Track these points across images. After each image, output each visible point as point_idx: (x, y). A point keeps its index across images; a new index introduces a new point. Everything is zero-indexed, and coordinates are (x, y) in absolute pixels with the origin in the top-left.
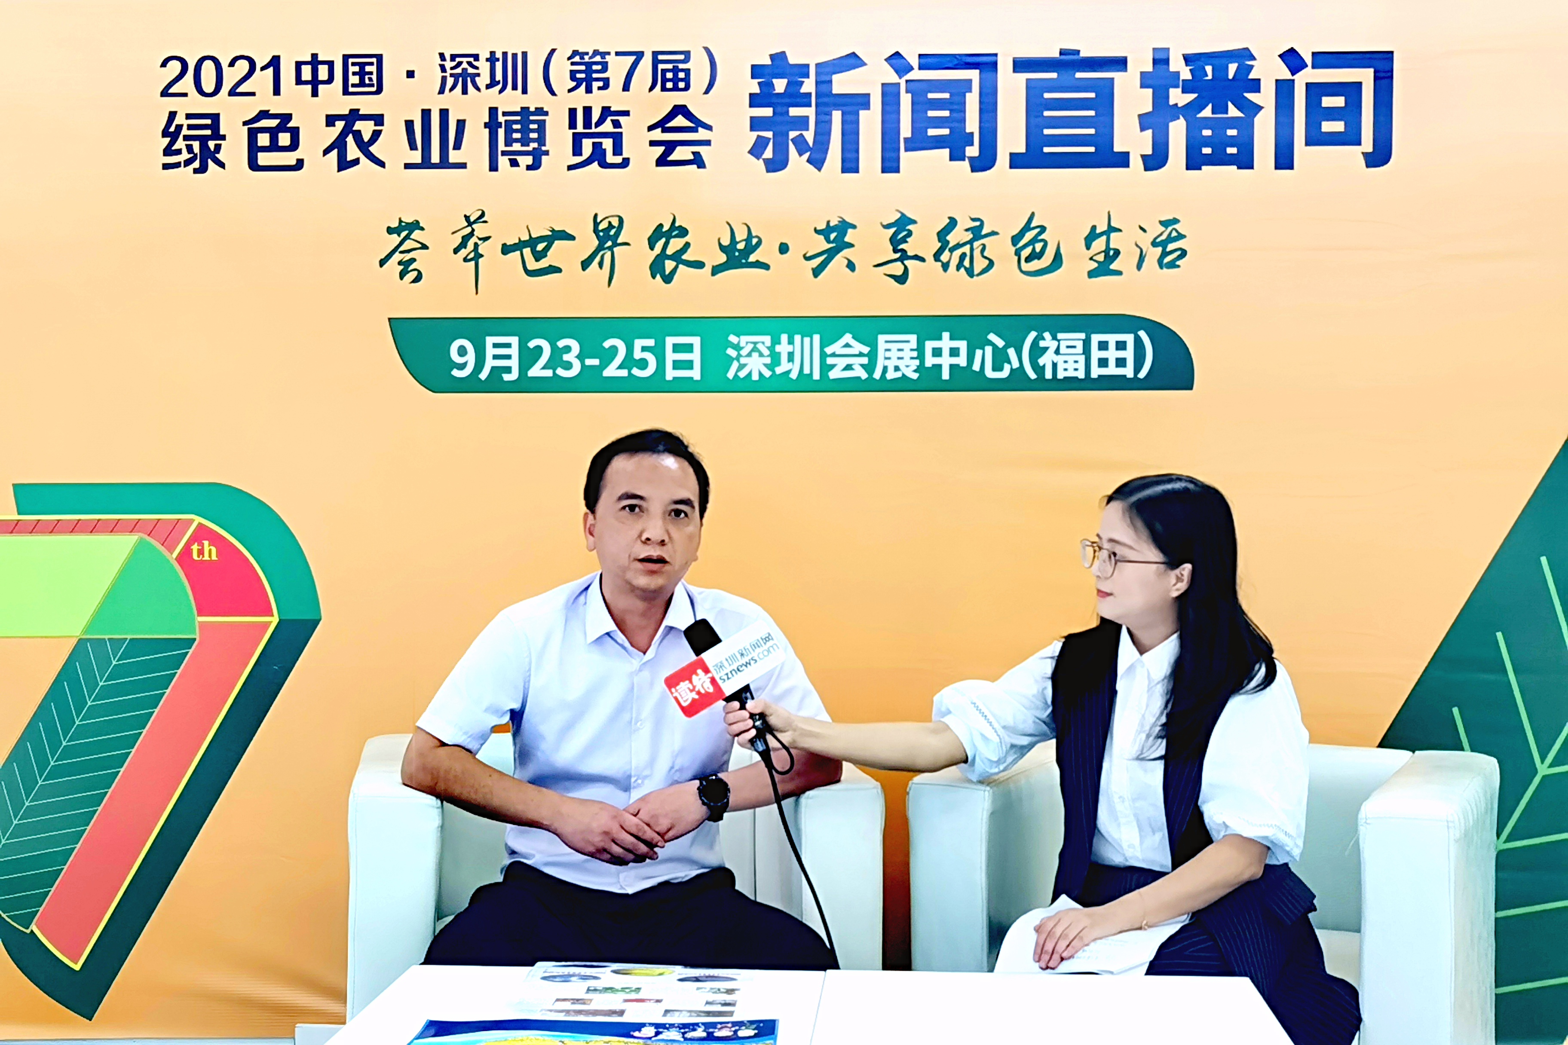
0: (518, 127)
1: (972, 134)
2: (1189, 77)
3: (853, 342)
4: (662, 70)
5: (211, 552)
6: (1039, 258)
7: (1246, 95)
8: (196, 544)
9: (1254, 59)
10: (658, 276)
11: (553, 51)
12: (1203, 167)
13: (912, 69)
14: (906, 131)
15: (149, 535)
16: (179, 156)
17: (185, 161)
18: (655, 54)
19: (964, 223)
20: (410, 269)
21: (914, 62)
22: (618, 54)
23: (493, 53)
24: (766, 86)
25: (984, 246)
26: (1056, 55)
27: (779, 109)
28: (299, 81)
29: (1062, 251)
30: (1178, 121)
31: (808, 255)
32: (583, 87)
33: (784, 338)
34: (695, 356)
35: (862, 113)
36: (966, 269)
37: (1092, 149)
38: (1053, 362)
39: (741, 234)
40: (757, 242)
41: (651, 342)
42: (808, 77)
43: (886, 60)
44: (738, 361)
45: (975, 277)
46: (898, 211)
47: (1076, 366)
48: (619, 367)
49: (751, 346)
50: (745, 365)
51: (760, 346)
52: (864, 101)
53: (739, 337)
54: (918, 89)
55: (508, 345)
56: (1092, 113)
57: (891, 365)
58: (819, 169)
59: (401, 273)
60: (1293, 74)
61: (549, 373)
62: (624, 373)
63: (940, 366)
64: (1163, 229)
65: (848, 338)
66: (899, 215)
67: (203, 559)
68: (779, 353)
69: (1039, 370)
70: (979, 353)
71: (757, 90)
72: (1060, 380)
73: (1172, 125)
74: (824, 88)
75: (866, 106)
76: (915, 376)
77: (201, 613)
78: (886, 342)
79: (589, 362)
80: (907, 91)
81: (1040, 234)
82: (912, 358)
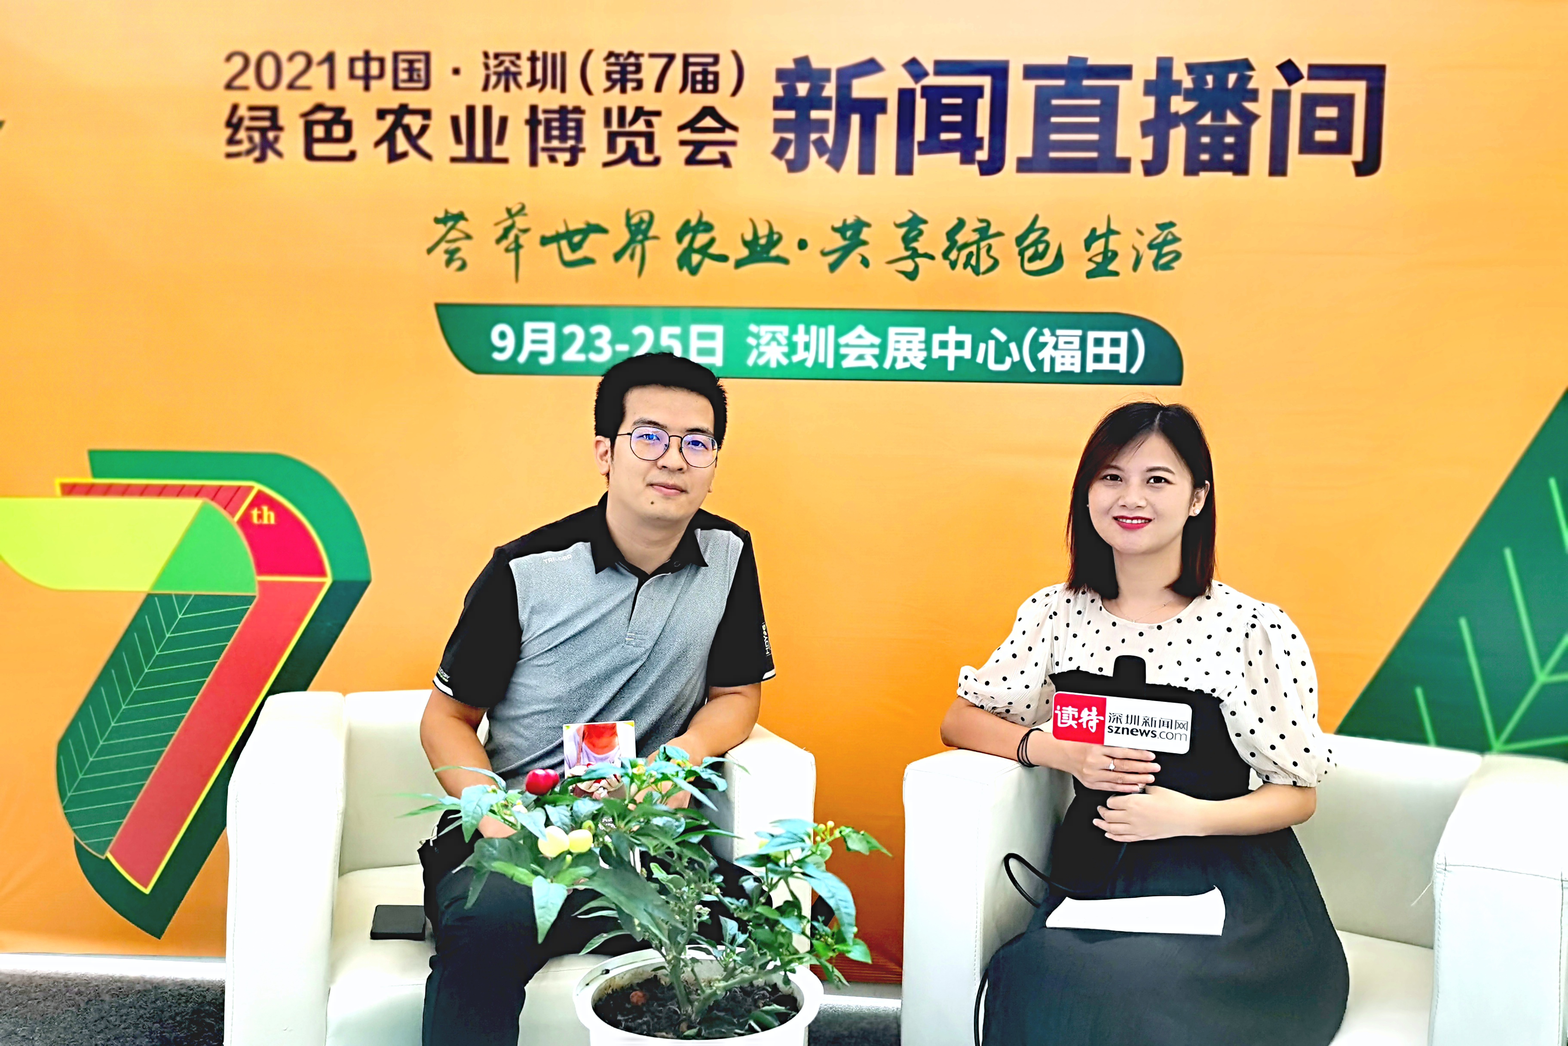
0: (556, 124)
1: (981, 139)
2: (1191, 86)
3: (865, 334)
4: (692, 72)
5: (269, 517)
6: (1041, 259)
7: (1244, 104)
8: (256, 509)
9: (1253, 69)
10: (685, 268)
11: (589, 53)
12: (1202, 174)
13: (927, 74)
14: (920, 134)
15: (213, 500)
16: (240, 146)
17: (246, 151)
18: (686, 57)
19: (972, 224)
20: (455, 257)
21: (930, 68)
22: (652, 56)
23: (533, 53)
24: (790, 90)
25: (990, 248)
26: (1064, 61)
27: (803, 112)
28: (352, 76)
29: (1064, 251)
30: (1178, 129)
31: (824, 251)
32: (618, 88)
33: (801, 328)
34: (718, 344)
35: (879, 118)
36: (972, 267)
37: (1094, 155)
38: (1051, 357)
39: (763, 231)
40: (777, 239)
41: (677, 330)
42: (829, 81)
43: (905, 65)
44: (758, 349)
45: (981, 276)
46: (911, 211)
47: (1073, 360)
49: (770, 336)
50: (764, 353)
51: (778, 336)
52: (881, 106)
53: (758, 327)
54: (932, 94)
55: (544, 331)
56: (1096, 119)
57: (900, 356)
58: (838, 170)
59: (446, 261)
60: (1290, 85)
61: (581, 358)
63: (946, 358)
64: (1160, 232)
65: (860, 329)
66: (910, 215)
67: (263, 523)
68: (796, 343)
69: (1039, 364)
70: (982, 346)
71: (780, 93)
72: (1058, 373)
73: (1173, 133)
74: (844, 92)
75: (884, 111)
76: (922, 367)
77: (261, 571)
78: (897, 334)
79: (619, 348)
81: (1043, 235)
82: (920, 350)
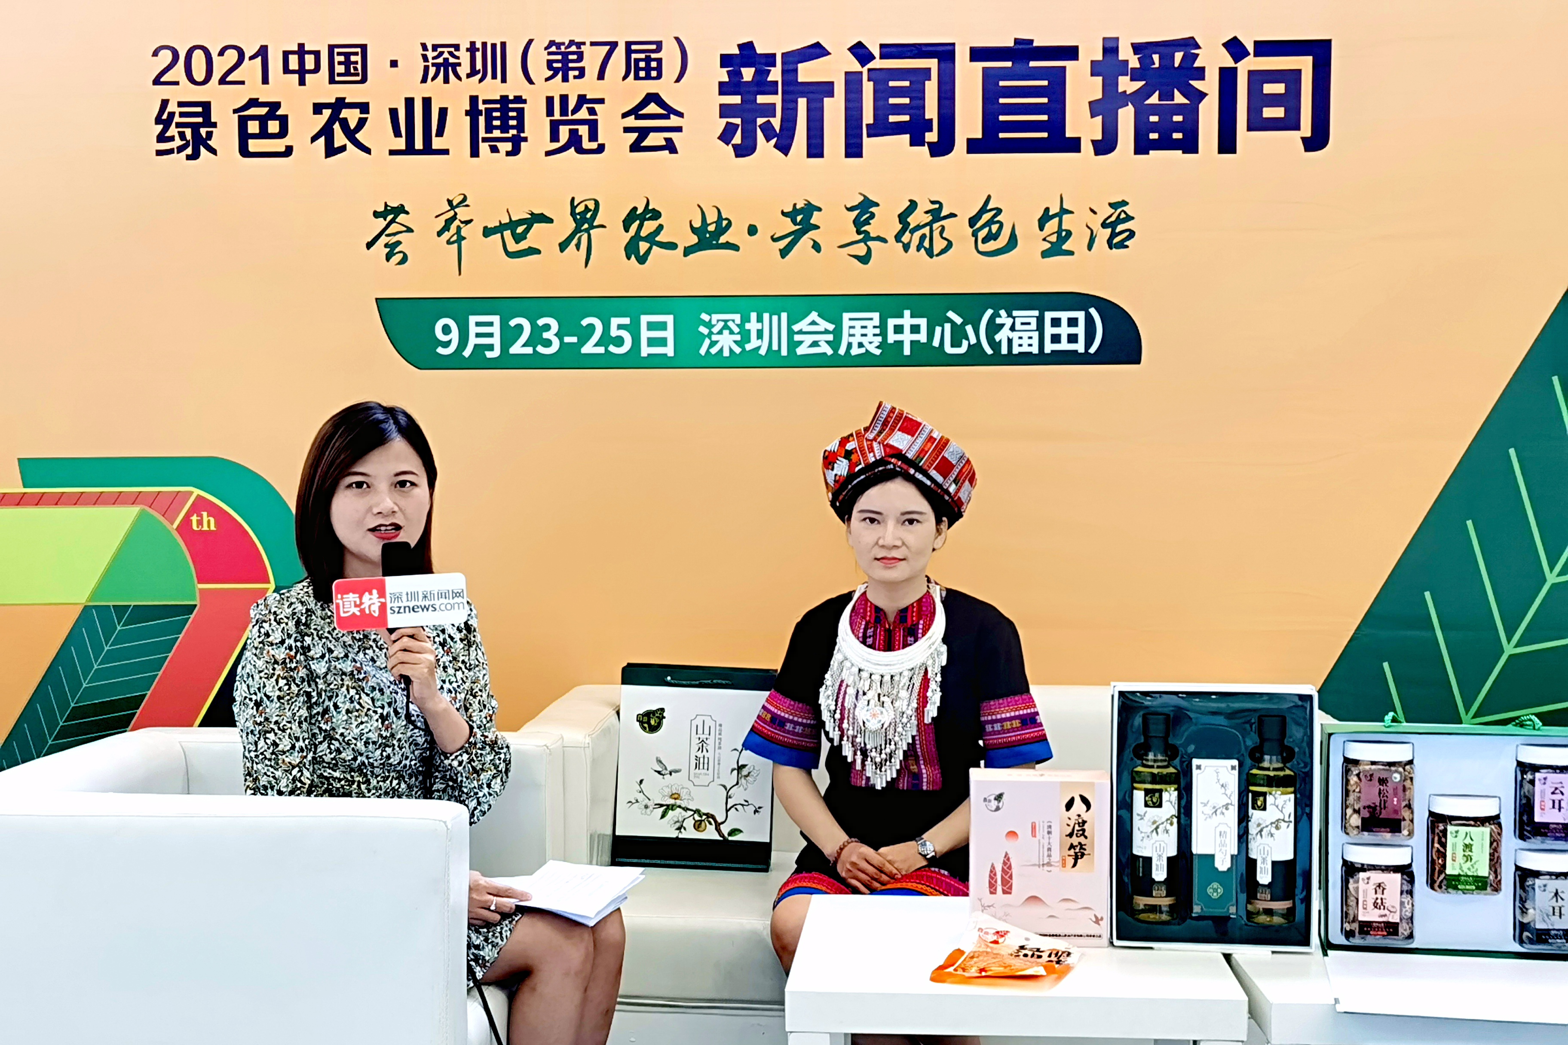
0: (497, 114)
1: (931, 120)
2: (1138, 66)
3: (819, 320)
4: (635, 60)
5: (209, 523)
6: (995, 240)
7: (1192, 82)
8: (195, 515)
9: (1198, 47)
10: (633, 256)
11: (530, 42)
12: (1151, 152)
13: (873, 58)
14: (868, 117)
15: (150, 507)
16: (172, 143)
17: (178, 148)
18: (628, 44)
19: (924, 205)
20: (395, 252)
21: (876, 52)
22: (593, 44)
23: (473, 44)
24: (735, 75)
25: (943, 228)
26: (1011, 44)
27: (749, 97)
28: (286, 70)
29: (1017, 233)
30: (1127, 107)
31: (775, 237)
32: (560, 74)
33: (754, 316)
34: (669, 334)
35: (827, 100)
36: (925, 249)
37: (1045, 135)
38: (1008, 338)
39: (712, 217)
40: (726, 225)
41: (626, 321)
42: (774, 65)
43: (850, 49)
44: (710, 338)
45: (935, 257)
46: (861, 194)
47: (1030, 341)
48: (596, 345)
49: (721, 324)
50: (717, 342)
51: (730, 324)
52: (827, 89)
53: (710, 315)
54: (879, 77)
55: (491, 324)
56: (1045, 100)
57: (855, 341)
58: (786, 155)
59: (387, 255)
60: (1236, 62)
61: (529, 350)
62: (601, 350)
63: (902, 342)
64: (1113, 211)
65: (814, 316)
66: (862, 198)
67: (203, 529)
68: (749, 330)
69: (996, 346)
70: (938, 330)
71: (726, 79)
72: (1016, 355)
73: (1121, 112)
74: (790, 77)
75: (831, 94)
76: (878, 352)
77: (200, 581)
78: (850, 319)
79: (567, 339)
80: (869, 80)
81: (995, 216)
82: (875, 335)
